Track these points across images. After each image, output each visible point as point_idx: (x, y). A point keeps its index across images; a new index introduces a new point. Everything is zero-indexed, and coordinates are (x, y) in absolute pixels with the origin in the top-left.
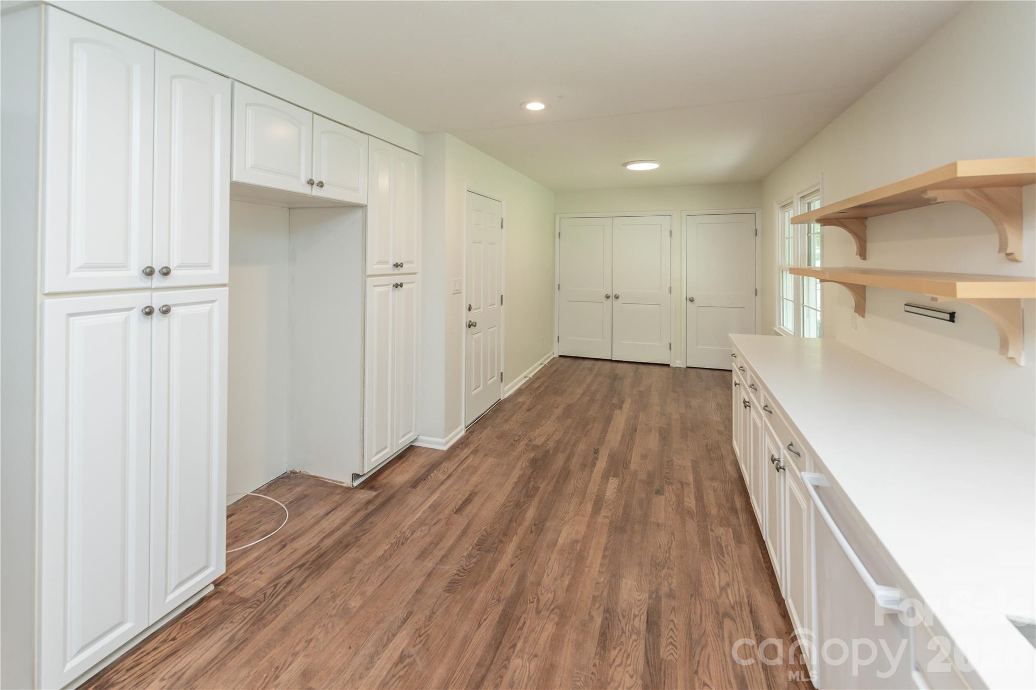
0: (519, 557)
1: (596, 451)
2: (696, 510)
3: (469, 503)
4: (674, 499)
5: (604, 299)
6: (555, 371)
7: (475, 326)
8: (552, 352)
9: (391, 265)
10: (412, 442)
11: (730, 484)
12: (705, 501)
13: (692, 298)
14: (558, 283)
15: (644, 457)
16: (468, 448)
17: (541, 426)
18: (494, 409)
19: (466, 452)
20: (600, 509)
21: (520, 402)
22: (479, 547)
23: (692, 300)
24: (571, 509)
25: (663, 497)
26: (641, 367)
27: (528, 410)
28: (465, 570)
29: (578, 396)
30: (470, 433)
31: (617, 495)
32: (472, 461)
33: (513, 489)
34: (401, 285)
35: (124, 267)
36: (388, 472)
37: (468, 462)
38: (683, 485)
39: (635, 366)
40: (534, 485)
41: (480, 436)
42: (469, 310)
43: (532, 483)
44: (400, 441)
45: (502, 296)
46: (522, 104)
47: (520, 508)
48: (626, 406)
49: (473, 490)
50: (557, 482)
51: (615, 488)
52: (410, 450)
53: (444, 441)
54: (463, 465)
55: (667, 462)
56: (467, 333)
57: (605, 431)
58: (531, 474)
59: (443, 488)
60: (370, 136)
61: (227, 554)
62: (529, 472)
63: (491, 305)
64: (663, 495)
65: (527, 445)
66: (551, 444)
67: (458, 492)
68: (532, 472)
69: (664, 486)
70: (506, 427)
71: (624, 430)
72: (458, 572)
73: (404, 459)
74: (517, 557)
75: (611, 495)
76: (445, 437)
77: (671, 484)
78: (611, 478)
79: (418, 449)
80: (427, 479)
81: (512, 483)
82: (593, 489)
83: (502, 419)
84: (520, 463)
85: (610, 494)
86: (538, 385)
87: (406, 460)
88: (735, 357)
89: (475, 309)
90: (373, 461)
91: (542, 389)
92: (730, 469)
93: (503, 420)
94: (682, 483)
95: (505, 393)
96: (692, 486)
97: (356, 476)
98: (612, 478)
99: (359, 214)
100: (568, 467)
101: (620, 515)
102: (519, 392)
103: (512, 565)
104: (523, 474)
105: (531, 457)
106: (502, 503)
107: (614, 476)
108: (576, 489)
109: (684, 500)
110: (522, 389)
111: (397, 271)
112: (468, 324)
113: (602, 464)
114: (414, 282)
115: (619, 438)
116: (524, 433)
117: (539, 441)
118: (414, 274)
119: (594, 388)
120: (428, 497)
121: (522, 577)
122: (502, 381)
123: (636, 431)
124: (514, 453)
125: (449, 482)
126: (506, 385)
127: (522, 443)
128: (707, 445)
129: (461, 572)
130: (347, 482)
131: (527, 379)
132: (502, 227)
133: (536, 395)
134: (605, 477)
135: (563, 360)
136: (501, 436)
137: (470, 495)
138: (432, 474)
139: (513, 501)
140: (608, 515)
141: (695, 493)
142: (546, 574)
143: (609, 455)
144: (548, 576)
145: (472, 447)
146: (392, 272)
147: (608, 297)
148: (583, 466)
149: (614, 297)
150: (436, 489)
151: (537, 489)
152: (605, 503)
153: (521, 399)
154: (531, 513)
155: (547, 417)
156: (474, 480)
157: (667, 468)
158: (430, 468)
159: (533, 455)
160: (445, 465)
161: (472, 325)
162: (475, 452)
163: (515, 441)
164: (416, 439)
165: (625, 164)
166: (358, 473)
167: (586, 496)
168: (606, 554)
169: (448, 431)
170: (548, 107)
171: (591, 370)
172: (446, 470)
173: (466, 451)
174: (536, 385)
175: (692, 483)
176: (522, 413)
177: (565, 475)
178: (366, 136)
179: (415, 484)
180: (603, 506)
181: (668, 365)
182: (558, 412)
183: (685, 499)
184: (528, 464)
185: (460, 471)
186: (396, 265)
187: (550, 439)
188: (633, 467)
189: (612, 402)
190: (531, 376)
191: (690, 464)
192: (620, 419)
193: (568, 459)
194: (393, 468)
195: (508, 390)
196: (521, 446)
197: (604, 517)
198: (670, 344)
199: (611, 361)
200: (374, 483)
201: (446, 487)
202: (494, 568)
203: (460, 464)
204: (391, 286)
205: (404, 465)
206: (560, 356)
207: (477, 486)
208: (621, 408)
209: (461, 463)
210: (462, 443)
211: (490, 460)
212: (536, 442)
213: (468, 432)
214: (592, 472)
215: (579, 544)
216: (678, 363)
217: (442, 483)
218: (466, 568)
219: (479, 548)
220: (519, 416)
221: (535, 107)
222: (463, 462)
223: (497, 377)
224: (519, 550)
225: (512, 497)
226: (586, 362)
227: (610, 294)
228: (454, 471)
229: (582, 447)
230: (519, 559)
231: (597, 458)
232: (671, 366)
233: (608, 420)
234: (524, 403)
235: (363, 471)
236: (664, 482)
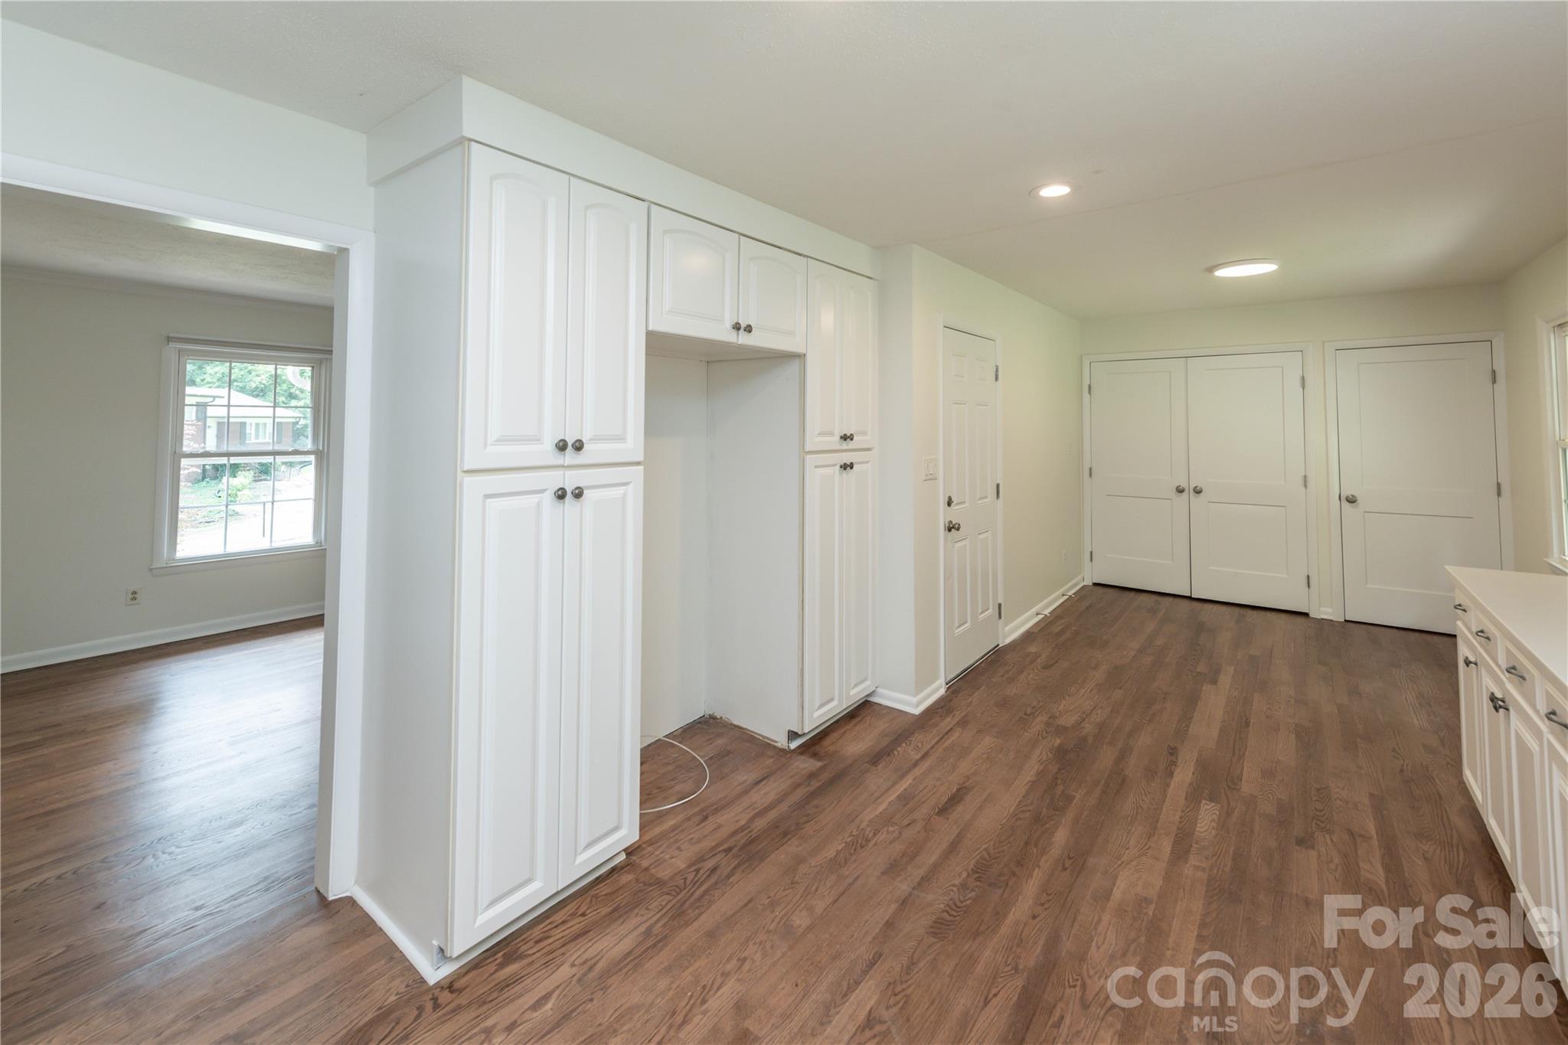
0: (1046, 906)
1: (1173, 751)
2: (1389, 889)
3: (958, 802)
4: (1336, 860)
5: (1173, 494)
6: (1087, 608)
7: (958, 529)
8: (1080, 577)
9: (837, 438)
10: (868, 695)
11: (1461, 853)
12: (1407, 875)
13: (1353, 496)
14: (1089, 466)
15: (1268, 774)
16: (951, 716)
17: (1069, 696)
18: (990, 659)
19: (948, 722)
20: (1188, 852)
21: (1030, 653)
22: (979, 875)
23: (1352, 500)
24: (1132, 842)
25: (1313, 853)
26: (1250, 612)
27: (1046, 667)
28: (959, 907)
29: (1133, 653)
30: (953, 692)
31: (1218, 834)
32: (959, 737)
33: (1028, 793)
34: (851, 466)
35: (536, 439)
36: (835, 735)
37: (952, 738)
38: (1354, 837)
39: (1237, 610)
40: (1063, 790)
41: (970, 700)
42: (949, 504)
43: (1060, 788)
44: (853, 692)
45: (998, 486)
46: (1033, 191)
47: (1042, 826)
48: (1226, 679)
49: (963, 783)
50: (1104, 792)
51: (1213, 820)
52: (863, 709)
53: (915, 700)
54: (944, 742)
55: (1318, 790)
56: (946, 539)
57: (1186, 718)
58: (1058, 773)
59: (917, 772)
60: (809, 259)
61: (640, 814)
62: (1054, 769)
63: (981, 498)
64: (1313, 848)
65: (1048, 724)
66: (1088, 728)
67: (939, 782)
68: (1059, 769)
69: (1313, 833)
70: (1011, 691)
71: (1224, 721)
72: (947, 908)
73: (859, 719)
74: (1042, 905)
75: (1205, 831)
76: (917, 694)
77: (1330, 832)
78: (1204, 802)
79: (876, 706)
80: (891, 753)
81: (1026, 781)
82: (1171, 814)
83: (1003, 676)
84: (1037, 752)
85: (1204, 829)
86: (1059, 628)
87: (860, 721)
88: (1464, 610)
89: (957, 504)
90: (816, 717)
91: (1068, 635)
92: (1461, 823)
93: (1004, 678)
94: (1351, 833)
95: (1005, 637)
96: (1375, 842)
97: (793, 735)
98: (1208, 802)
99: (795, 366)
100: (1122, 770)
101: (1227, 869)
102: (1028, 637)
103: (1034, 917)
104: (1043, 770)
105: (1056, 745)
106: (1011, 812)
107: (1211, 800)
108: (1140, 811)
109: (1359, 867)
110: (1033, 633)
111: (845, 445)
112: (947, 525)
113: (1184, 775)
114: (867, 462)
115: (1215, 733)
116: (1041, 704)
117: (1069, 720)
118: (869, 449)
119: (1160, 641)
120: (895, 784)
121: (1053, 942)
122: (1000, 617)
123: (1247, 724)
124: (1026, 734)
125: (925, 765)
126: (1006, 625)
127: (1039, 719)
128: (1402, 771)
129: (953, 910)
130: (781, 741)
131: (1041, 617)
132: (997, 379)
133: (1057, 645)
134: (1194, 796)
135: (1101, 590)
136: (1004, 704)
137: (959, 790)
138: (899, 749)
139: (1030, 811)
140: (1203, 865)
141: (1383, 857)
142: (1094, 944)
143: (1197, 760)
144: (1098, 948)
145: (958, 715)
146: (838, 447)
147: (1180, 491)
148: (1150, 773)
149: (1192, 491)
150: (909, 771)
151: (1070, 799)
152: (1197, 843)
153: (1033, 649)
154: (1061, 837)
155: (1079, 682)
156: (965, 767)
157: (1317, 800)
158: (896, 739)
159: (1058, 742)
160: (918, 737)
161: (953, 527)
162: (963, 723)
163: (1025, 714)
164: (874, 691)
165: (1211, 269)
166: (797, 731)
167: (1159, 825)
168: (1204, 934)
169: (921, 684)
170: (1076, 189)
171: (1153, 611)
172: (920, 745)
173: (948, 720)
174: (1057, 628)
175: (1375, 836)
176: (1036, 671)
177: (1117, 784)
178: (805, 259)
179: (877, 758)
180: (1192, 849)
181: (1306, 615)
182: (1099, 675)
183: (1361, 864)
184: (1050, 755)
185: (941, 750)
186: (845, 438)
187: (1086, 720)
188: (1246, 788)
189: (1198, 670)
190: (1047, 612)
191: (1366, 801)
192: (1215, 702)
193: (1122, 757)
194: (842, 731)
195: (1011, 631)
196: (1038, 723)
197: (1197, 868)
198: (1308, 577)
199: (1190, 598)
200: (817, 747)
201: (922, 771)
202: (1005, 916)
203: (941, 739)
204: (838, 467)
205: (857, 728)
206: (1095, 584)
207: (968, 777)
208: (1214, 682)
209: (943, 737)
210: (942, 708)
211: (988, 741)
212: (1061, 722)
213: (951, 690)
214: (1168, 785)
215: (1152, 907)
216: (1325, 610)
217: (915, 765)
218: (959, 904)
219: (978, 877)
220: (1031, 676)
221: (1055, 191)
222: (946, 737)
223: (992, 611)
224: (1045, 895)
225: (1026, 805)
226: (1143, 597)
227: (1184, 485)
228: (932, 747)
229: (1144, 740)
230: (1046, 909)
231: (1174, 763)
232: (1311, 615)
233: (1192, 700)
234: (1037, 656)
235: (802, 729)
236: (1314, 825)
